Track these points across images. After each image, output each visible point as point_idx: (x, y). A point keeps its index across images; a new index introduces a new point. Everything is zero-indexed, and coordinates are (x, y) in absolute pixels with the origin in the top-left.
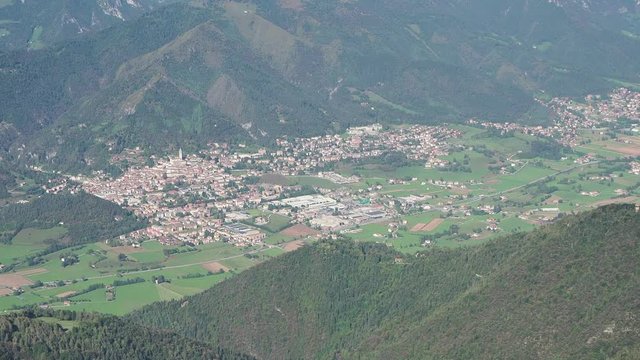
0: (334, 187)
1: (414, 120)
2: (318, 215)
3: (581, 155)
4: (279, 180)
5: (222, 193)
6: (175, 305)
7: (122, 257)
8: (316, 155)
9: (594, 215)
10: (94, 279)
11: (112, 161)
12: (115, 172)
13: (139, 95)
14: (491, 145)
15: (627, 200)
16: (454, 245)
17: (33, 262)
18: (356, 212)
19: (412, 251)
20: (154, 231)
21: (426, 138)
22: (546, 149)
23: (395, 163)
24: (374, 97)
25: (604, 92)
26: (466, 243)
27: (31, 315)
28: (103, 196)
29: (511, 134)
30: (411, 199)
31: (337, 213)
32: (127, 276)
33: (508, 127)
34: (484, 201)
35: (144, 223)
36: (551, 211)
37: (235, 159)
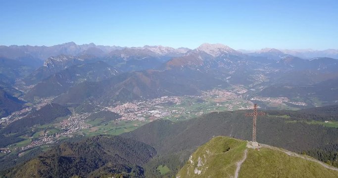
0: (159, 109)
1: (174, 95)
2: (156, 114)
3: (207, 102)
4: (148, 107)
5: (136, 110)
6: (129, 133)
7: (117, 124)
8: (155, 102)
9: (210, 114)
10: (111, 128)
11: (114, 104)
12: (115, 106)
13: (119, 91)
14: (189, 100)
15: (216, 111)
16: (183, 120)
17: (99, 125)
18: (163, 114)
19: (175, 121)
20: (123, 118)
21: (176, 99)
22: (200, 101)
23: (171, 104)
24: (166, 91)
25: (211, 89)
26: (185, 120)
27: (101, 135)
28: (112, 111)
29: (193, 98)
30: (174, 111)
31: (159, 114)
32: (118, 127)
33: (193, 96)
34: (188, 111)
35: (121, 116)
36: (201, 113)
37: (139, 103)
